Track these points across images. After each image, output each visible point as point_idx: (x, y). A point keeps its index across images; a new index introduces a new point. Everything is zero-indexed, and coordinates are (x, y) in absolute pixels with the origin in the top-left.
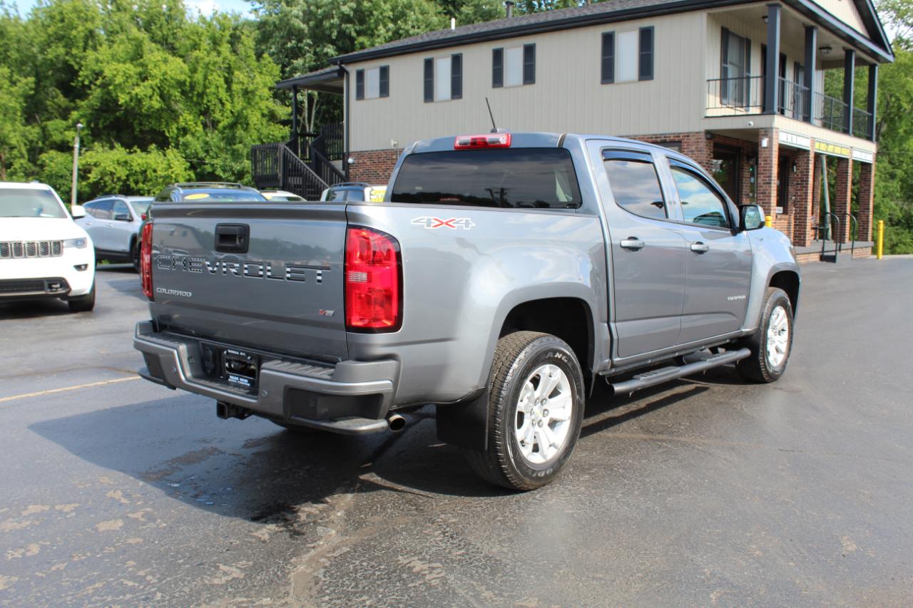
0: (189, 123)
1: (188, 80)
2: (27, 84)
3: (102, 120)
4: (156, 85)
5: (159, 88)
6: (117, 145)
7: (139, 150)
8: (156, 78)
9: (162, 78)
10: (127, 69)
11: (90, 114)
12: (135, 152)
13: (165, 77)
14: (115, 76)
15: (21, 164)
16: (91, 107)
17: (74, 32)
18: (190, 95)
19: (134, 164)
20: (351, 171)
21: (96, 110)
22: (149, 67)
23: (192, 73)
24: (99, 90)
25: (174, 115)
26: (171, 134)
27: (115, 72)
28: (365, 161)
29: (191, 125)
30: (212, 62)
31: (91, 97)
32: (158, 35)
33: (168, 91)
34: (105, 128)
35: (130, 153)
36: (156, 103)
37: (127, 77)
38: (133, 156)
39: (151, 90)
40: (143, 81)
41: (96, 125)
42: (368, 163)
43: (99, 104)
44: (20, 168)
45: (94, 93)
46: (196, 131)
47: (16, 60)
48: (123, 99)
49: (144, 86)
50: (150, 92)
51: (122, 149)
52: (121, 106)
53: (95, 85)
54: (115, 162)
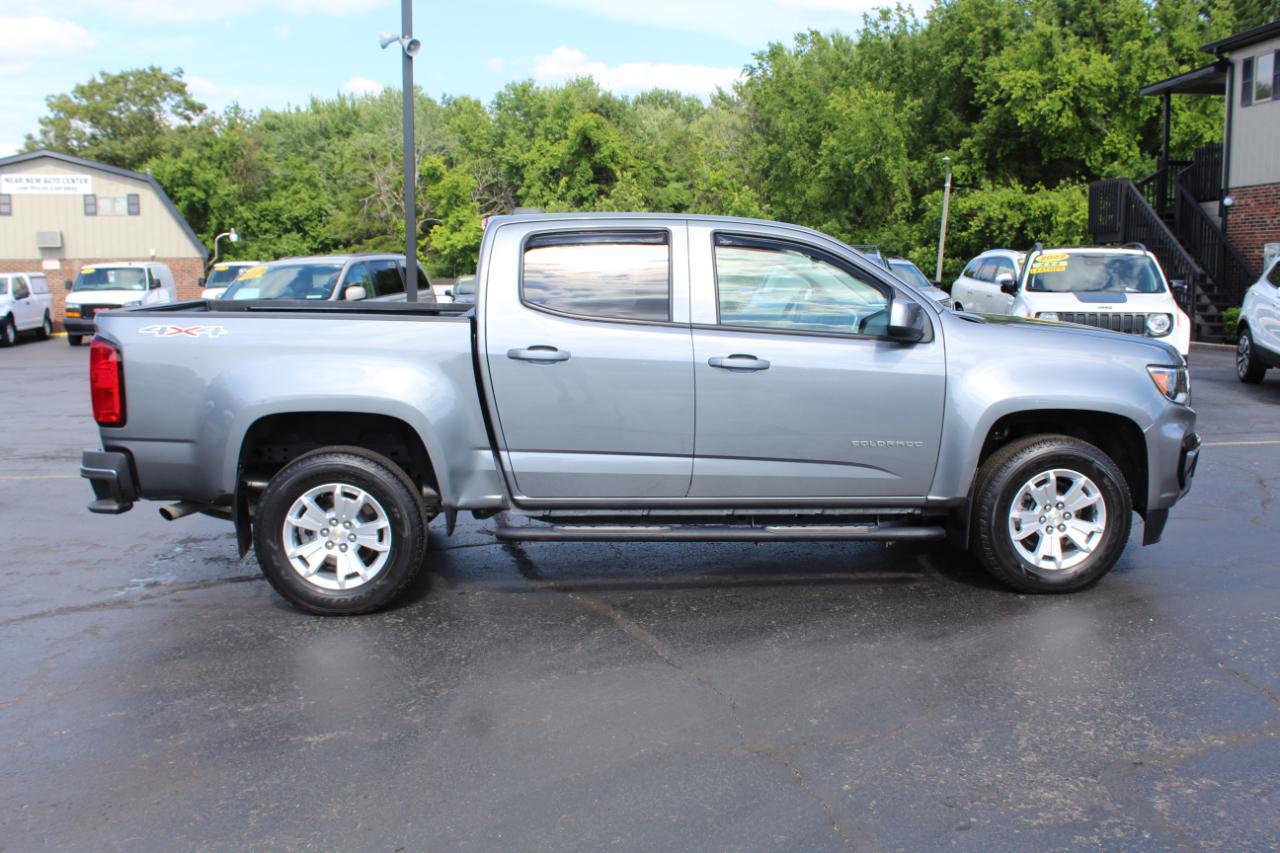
0: (1118, 146)
1: (1115, 84)
2: (912, 109)
3: (1001, 148)
4: (1068, 95)
5: (1072, 99)
6: (1014, 182)
7: (1043, 187)
8: (1068, 85)
9: (1077, 84)
10: (1029, 77)
11: (984, 141)
12: (1038, 190)
13: (1082, 83)
14: (1011, 88)
15: (904, 209)
16: (984, 131)
17: (971, 36)
18: (1121, 106)
19: (1034, 206)
20: (1230, 217)
21: (991, 135)
22: (1059, 72)
23: (1122, 74)
24: (995, 109)
25: (1097, 136)
26: (1094, 163)
27: (1012, 84)
28: (1249, 201)
29: (1121, 149)
30: (1152, 56)
31: (985, 118)
32: (1087, 25)
33: (1086, 103)
34: (1005, 158)
35: (1029, 192)
36: (1067, 121)
37: (1028, 88)
38: (1035, 196)
39: (1061, 103)
40: (1050, 91)
41: (993, 154)
42: (1252, 205)
43: (994, 127)
44: (901, 214)
45: (989, 112)
46: (1129, 157)
47: (909, 76)
48: (1023, 117)
49: (1051, 98)
50: (1058, 106)
51: (1019, 188)
52: (1021, 127)
53: (991, 102)
54: (1005, 205)
